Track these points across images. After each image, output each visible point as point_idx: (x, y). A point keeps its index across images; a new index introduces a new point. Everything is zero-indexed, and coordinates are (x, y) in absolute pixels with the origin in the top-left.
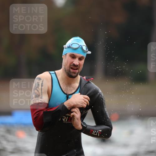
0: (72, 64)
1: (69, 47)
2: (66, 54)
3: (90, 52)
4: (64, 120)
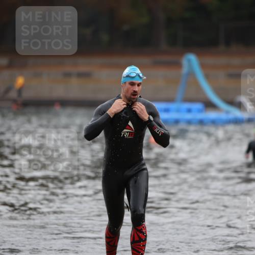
0: (132, 92)
1: (128, 76)
2: (125, 83)
3: (145, 78)
4: (125, 135)
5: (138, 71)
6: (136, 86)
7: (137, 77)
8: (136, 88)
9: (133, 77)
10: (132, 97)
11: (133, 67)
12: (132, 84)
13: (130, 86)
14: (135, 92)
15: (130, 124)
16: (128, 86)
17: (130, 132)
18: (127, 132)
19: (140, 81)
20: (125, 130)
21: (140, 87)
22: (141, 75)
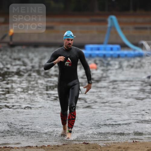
1: (66, 36)
2: (65, 39)
3: (75, 37)
4: (67, 65)
5: (71, 33)
6: (70, 41)
7: (71, 36)
8: (70, 42)
9: (69, 36)
10: (69, 46)
11: (69, 31)
12: (68, 40)
13: (67, 41)
14: (69, 43)
15: (69, 59)
16: (66, 41)
17: (69, 63)
18: (68, 63)
19: (72, 38)
20: (67, 62)
21: (73, 41)
22: (73, 35)
